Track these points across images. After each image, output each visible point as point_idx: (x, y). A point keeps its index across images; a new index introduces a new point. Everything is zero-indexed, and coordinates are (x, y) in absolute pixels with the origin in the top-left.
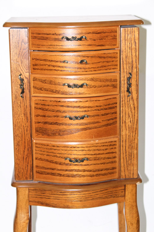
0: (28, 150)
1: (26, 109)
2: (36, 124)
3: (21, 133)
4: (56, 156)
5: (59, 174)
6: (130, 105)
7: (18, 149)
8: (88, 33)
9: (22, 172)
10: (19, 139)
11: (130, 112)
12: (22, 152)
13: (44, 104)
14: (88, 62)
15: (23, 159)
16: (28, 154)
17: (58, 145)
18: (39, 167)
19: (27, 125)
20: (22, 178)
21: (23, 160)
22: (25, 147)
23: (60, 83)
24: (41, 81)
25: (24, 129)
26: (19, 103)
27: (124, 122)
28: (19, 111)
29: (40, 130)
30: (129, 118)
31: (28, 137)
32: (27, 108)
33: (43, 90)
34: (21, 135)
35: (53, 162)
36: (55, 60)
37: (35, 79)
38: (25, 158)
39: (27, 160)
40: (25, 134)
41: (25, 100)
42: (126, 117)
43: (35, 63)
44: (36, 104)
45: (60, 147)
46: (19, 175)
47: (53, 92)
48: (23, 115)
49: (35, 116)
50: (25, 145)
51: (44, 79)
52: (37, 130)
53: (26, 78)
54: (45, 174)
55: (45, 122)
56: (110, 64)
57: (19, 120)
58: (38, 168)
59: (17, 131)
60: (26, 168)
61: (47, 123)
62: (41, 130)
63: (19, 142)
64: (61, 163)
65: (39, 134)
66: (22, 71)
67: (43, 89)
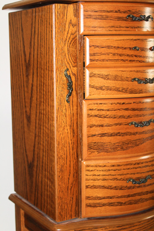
0: (74, 176)
1: (72, 119)
2: (90, 138)
3: (66, 153)
4: (116, 179)
5: (120, 203)
7: (61, 177)
9: (65, 208)
10: (63, 161)
12: (66, 181)
13: (102, 108)
15: (67, 190)
16: (73, 181)
17: (119, 164)
18: (91, 198)
19: (74, 140)
20: (66, 217)
21: (67, 192)
22: (70, 173)
23: (128, 78)
24: (101, 76)
25: (69, 147)
26: (64, 111)
28: (63, 122)
29: (95, 145)
31: (74, 157)
32: (73, 117)
33: (104, 90)
34: (65, 156)
35: (112, 187)
36: (123, 46)
37: (93, 74)
38: (70, 188)
39: (72, 190)
40: (70, 154)
41: (71, 106)
43: (93, 52)
44: (91, 110)
45: (121, 166)
46: (62, 214)
47: (119, 91)
48: (68, 127)
49: (88, 127)
50: (70, 170)
51: (106, 74)
52: (90, 146)
53: (74, 75)
54: (100, 206)
55: (103, 134)
57: (64, 135)
58: (89, 200)
59: (60, 151)
60: (71, 202)
61: (106, 135)
62: (97, 145)
63: (62, 166)
64: (122, 187)
65: (94, 152)
66: (68, 65)
67: (104, 87)
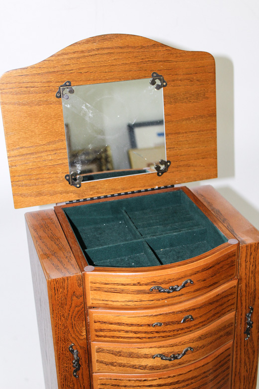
6: (248, 350)
8: (195, 274)
11: (247, 360)
13: (118, 384)
14: (194, 317)
24: (111, 352)
26: (71, 386)
27: (237, 373)
30: (246, 367)
33: (115, 366)
36: (139, 323)
37: (100, 350)
42: (240, 366)
44: (103, 384)
47: (136, 368)
51: (118, 351)
56: (224, 306)
66: (74, 340)
67: (115, 364)
